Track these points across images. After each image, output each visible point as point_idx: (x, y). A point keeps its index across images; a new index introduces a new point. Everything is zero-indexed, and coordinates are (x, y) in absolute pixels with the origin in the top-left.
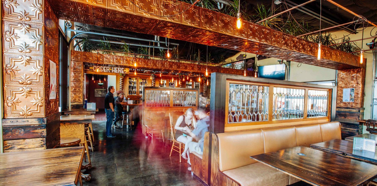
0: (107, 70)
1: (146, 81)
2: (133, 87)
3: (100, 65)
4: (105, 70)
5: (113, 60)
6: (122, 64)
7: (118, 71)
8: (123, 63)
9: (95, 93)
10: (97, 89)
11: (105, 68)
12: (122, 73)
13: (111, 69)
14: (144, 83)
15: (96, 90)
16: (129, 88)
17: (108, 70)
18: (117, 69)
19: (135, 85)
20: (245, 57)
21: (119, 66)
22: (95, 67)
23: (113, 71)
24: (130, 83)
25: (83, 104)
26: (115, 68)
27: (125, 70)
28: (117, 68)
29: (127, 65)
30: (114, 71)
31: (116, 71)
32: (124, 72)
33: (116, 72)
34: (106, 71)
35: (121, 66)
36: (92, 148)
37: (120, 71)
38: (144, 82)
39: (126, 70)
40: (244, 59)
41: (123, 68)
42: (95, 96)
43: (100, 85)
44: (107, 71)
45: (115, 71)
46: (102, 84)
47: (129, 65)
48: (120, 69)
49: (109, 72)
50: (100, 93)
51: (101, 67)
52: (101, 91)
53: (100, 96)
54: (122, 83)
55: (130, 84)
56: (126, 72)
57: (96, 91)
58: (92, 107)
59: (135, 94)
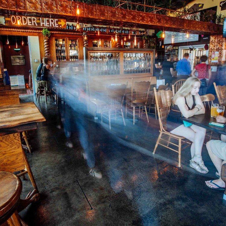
0: (33, 22)
1: (76, 43)
2: (61, 51)
3: (21, 14)
4: (29, 22)
5: (41, 5)
6: (55, 13)
7: (49, 25)
8: (57, 11)
9: (12, 60)
10: (14, 56)
11: (29, 19)
12: (56, 26)
13: (39, 21)
14: (74, 45)
15: (12, 57)
16: (56, 52)
17: (35, 22)
18: (48, 21)
19: (63, 48)
20: (202, 7)
21: (51, 17)
22: (13, 18)
23: (41, 24)
24: (57, 45)
25: (3, 78)
26: (46, 19)
27: (59, 23)
28: (48, 19)
29: (64, 14)
30: (43, 25)
31: (47, 24)
32: (59, 25)
33: (47, 26)
34: (31, 23)
35: (54, 16)
36: (28, 147)
37: (53, 23)
38: (74, 43)
39: (61, 22)
40: (200, 10)
41: (57, 20)
42: (12, 65)
43: (16, 51)
44: (33, 25)
45: (44, 23)
46: (19, 49)
47: (65, 14)
48: (52, 21)
49: (37, 25)
50: (18, 61)
51: (23, 17)
52: (19, 58)
53: (18, 64)
54: (48, 46)
55: (57, 47)
56: (61, 25)
57: (13, 59)
58: (18, 82)
59: (64, 60)
